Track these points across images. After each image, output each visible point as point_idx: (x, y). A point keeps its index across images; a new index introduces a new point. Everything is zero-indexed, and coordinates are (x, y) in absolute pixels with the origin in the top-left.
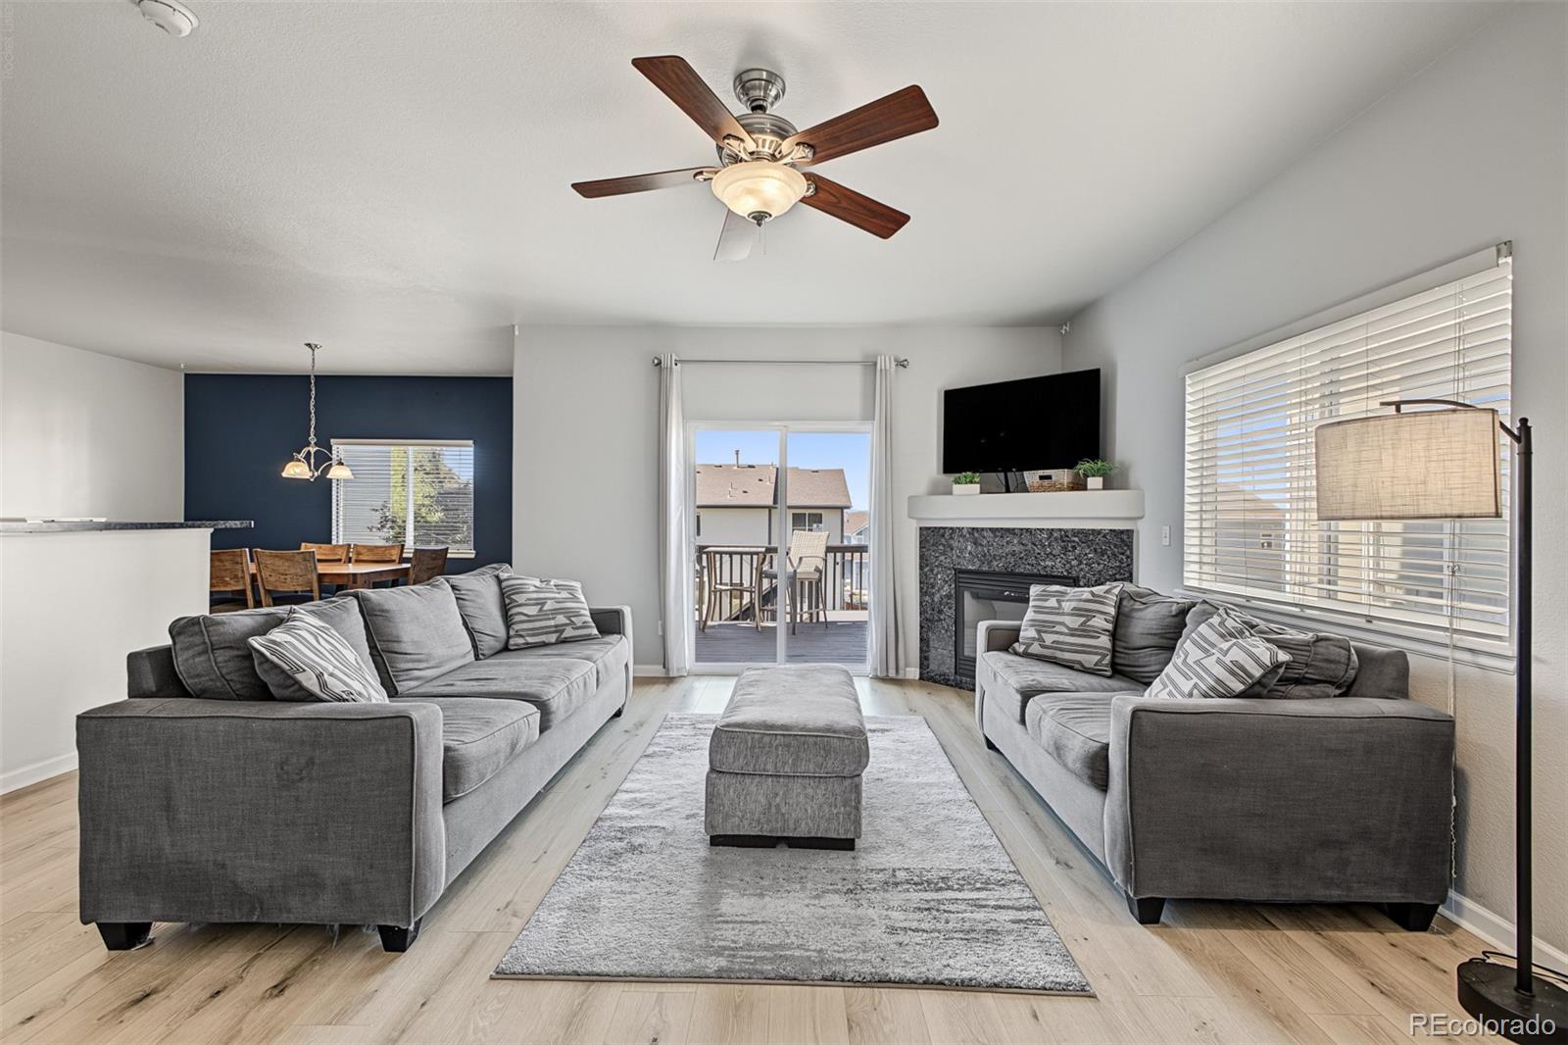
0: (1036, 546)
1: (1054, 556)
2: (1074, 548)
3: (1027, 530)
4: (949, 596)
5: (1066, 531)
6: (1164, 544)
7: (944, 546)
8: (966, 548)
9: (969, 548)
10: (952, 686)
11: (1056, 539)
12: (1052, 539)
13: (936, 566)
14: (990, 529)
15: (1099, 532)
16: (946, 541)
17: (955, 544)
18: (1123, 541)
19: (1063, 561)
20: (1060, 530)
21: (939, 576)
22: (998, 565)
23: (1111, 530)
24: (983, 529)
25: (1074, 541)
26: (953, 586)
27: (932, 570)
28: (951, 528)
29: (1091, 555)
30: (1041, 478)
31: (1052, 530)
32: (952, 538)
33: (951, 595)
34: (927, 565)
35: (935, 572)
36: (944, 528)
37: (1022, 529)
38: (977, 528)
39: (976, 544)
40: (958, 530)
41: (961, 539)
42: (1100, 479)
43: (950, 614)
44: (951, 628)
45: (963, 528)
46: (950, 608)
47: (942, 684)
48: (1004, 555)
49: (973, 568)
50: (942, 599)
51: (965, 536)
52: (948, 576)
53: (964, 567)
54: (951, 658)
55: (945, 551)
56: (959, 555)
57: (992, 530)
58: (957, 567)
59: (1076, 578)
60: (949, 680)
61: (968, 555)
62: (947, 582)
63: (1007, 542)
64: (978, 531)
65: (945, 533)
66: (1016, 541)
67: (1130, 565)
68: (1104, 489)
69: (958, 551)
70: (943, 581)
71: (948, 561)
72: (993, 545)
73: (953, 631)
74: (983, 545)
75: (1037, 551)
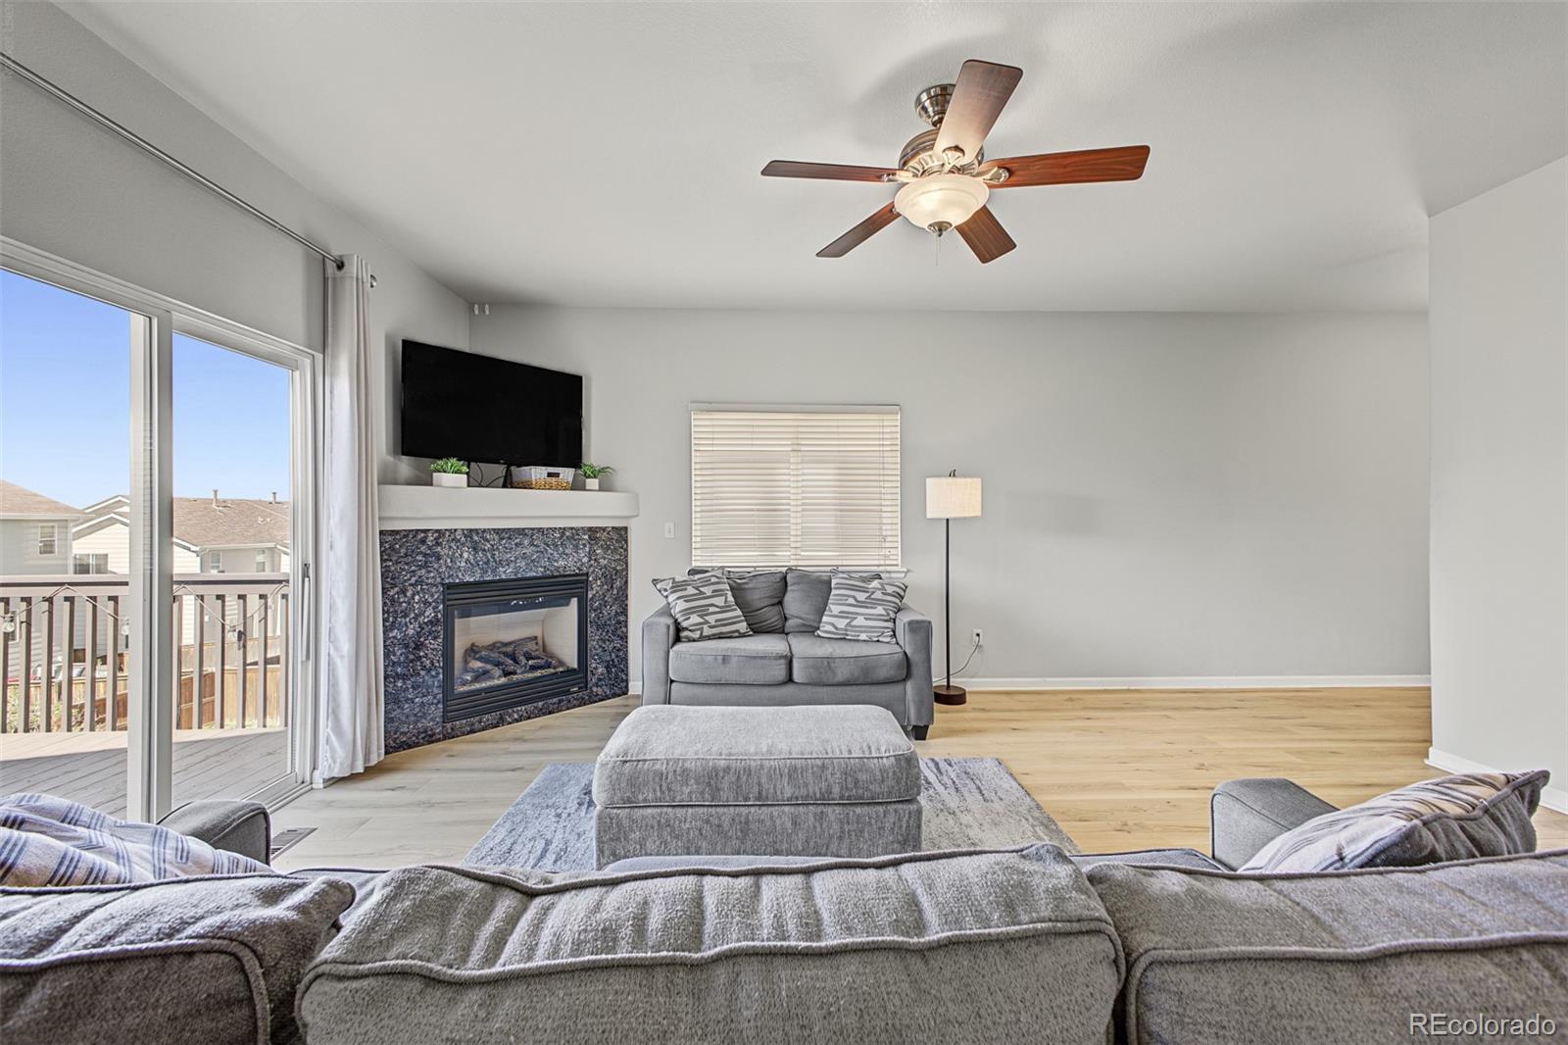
0: (548, 546)
1: (567, 555)
2: (584, 545)
3: (540, 530)
4: (434, 622)
5: (577, 529)
6: (667, 535)
7: (425, 555)
8: (461, 556)
9: (465, 555)
10: (438, 740)
11: (567, 537)
12: (565, 538)
13: (411, 585)
14: (494, 530)
15: (604, 529)
16: (430, 548)
17: (442, 551)
18: (621, 536)
19: (575, 559)
20: (572, 529)
21: (417, 598)
22: (505, 573)
23: (613, 528)
24: (484, 531)
25: (584, 539)
26: (441, 607)
27: (403, 592)
28: (437, 531)
29: (598, 552)
30: (550, 474)
32: (438, 544)
33: (438, 620)
34: (394, 586)
35: (409, 594)
36: (426, 531)
37: (533, 529)
38: (477, 530)
39: (475, 549)
40: (448, 533)
41: (453, 545)
42: (597, 480)
43: (436, 646)
44: (437, 664)
45: (455, 530)
46: (435, 639)
47: (423, 745)
48: (512, 559)
49: (472, 580)
50: (423, 629)
51: (459, 541)
52: (432, 596)
53: (457, 581)
54: (437, 704)
55: (426, 562)
56: (450, 565)
57: (497, 531)
58: (447, 581)
59: (587, 574)
60: (434, 734)
61: (463, 564)
62: (430, 604)
63: (516, 544)
64: (478, 534)
65: (426, 537)
66: (526, 542)
67: (626, 556)
68: (600, 490)
69: (449, 560)
70: (425, 604)
71: (432, 575)
72: (498, 549)
73: (440, 667)
74: (484, 550)
75: (550, 551)
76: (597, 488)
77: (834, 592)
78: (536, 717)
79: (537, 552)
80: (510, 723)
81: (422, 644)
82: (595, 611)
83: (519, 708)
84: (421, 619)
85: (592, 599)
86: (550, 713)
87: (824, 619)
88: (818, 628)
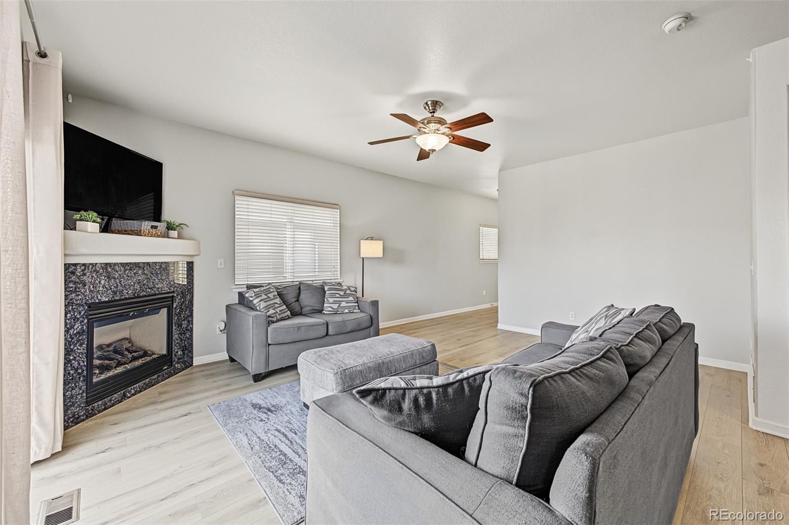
0: (153, 274)
1: (163, 280)
2: (172, 273)
3: (148, 263)
4: (80, 333)
5: (168, 263)
6: (219, 266)
7: (75, 283)
8: (100, 282)
9: (103, 282)
10: (83, 420)
11: (163, 268)
12: (161, 269)
14: (121, 264)
16: (78, 277)
17: (87, 280)
19: (167, 283)
20: (166, 263)
21: (68, 316)
22: (128, 293)
23: (186, 262)
24: (115, 264)
25: (172, 270)
26: (86, 321)
28: (84, 265)
30: (153, 227)
31: (162, 262)
32: (84, 274)
33: (84, 331)
36: (75, 265)
37: (144, 263)
38: (110, 264)
39: (108, 277)
40: (91, 267)
41: (94, 275)
42: (176, 232)
43: (82, 351)
44: (82, 364)
45: (96, 264)
46: (81, 345)
47: (72, 426)
48: (132, 283)
49: (107, 299)
50: (73, 339)
51: (98, 272)
52: (80, 313)
53: (97, 301)
54: (82, 394)
55: (76, 288)
56: (92, 289)
57: (123, 265)
58: (90, 301)
59: (173, 292)
60: (79, 417)
61: (101, 289)
62: (78, 319)
63: (135, 273)
64: (111, 266)
65: (76, 270)
66: (140, 272)
67: (193, 280)
68: (178, 238)
69: (91, 286)
70: (74, 320)
71: (80, 297)
72: (123, 277)
73: (84, 366)
74: (115, 278)
75: (154, 278)
76: (177, 237)
77: (327, 292)
78: (145, 390)
79: (147, 279)
80: (130, 397)
81: (72, 350)
82: (177, 315)
83: (135, 386)
84: (71, 331)
85: (176, 308)
86: (153, 385)
87: (325, 305)
88: (323, 310)
